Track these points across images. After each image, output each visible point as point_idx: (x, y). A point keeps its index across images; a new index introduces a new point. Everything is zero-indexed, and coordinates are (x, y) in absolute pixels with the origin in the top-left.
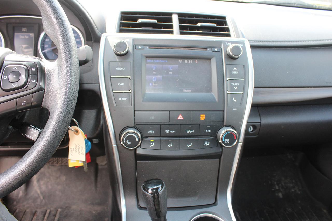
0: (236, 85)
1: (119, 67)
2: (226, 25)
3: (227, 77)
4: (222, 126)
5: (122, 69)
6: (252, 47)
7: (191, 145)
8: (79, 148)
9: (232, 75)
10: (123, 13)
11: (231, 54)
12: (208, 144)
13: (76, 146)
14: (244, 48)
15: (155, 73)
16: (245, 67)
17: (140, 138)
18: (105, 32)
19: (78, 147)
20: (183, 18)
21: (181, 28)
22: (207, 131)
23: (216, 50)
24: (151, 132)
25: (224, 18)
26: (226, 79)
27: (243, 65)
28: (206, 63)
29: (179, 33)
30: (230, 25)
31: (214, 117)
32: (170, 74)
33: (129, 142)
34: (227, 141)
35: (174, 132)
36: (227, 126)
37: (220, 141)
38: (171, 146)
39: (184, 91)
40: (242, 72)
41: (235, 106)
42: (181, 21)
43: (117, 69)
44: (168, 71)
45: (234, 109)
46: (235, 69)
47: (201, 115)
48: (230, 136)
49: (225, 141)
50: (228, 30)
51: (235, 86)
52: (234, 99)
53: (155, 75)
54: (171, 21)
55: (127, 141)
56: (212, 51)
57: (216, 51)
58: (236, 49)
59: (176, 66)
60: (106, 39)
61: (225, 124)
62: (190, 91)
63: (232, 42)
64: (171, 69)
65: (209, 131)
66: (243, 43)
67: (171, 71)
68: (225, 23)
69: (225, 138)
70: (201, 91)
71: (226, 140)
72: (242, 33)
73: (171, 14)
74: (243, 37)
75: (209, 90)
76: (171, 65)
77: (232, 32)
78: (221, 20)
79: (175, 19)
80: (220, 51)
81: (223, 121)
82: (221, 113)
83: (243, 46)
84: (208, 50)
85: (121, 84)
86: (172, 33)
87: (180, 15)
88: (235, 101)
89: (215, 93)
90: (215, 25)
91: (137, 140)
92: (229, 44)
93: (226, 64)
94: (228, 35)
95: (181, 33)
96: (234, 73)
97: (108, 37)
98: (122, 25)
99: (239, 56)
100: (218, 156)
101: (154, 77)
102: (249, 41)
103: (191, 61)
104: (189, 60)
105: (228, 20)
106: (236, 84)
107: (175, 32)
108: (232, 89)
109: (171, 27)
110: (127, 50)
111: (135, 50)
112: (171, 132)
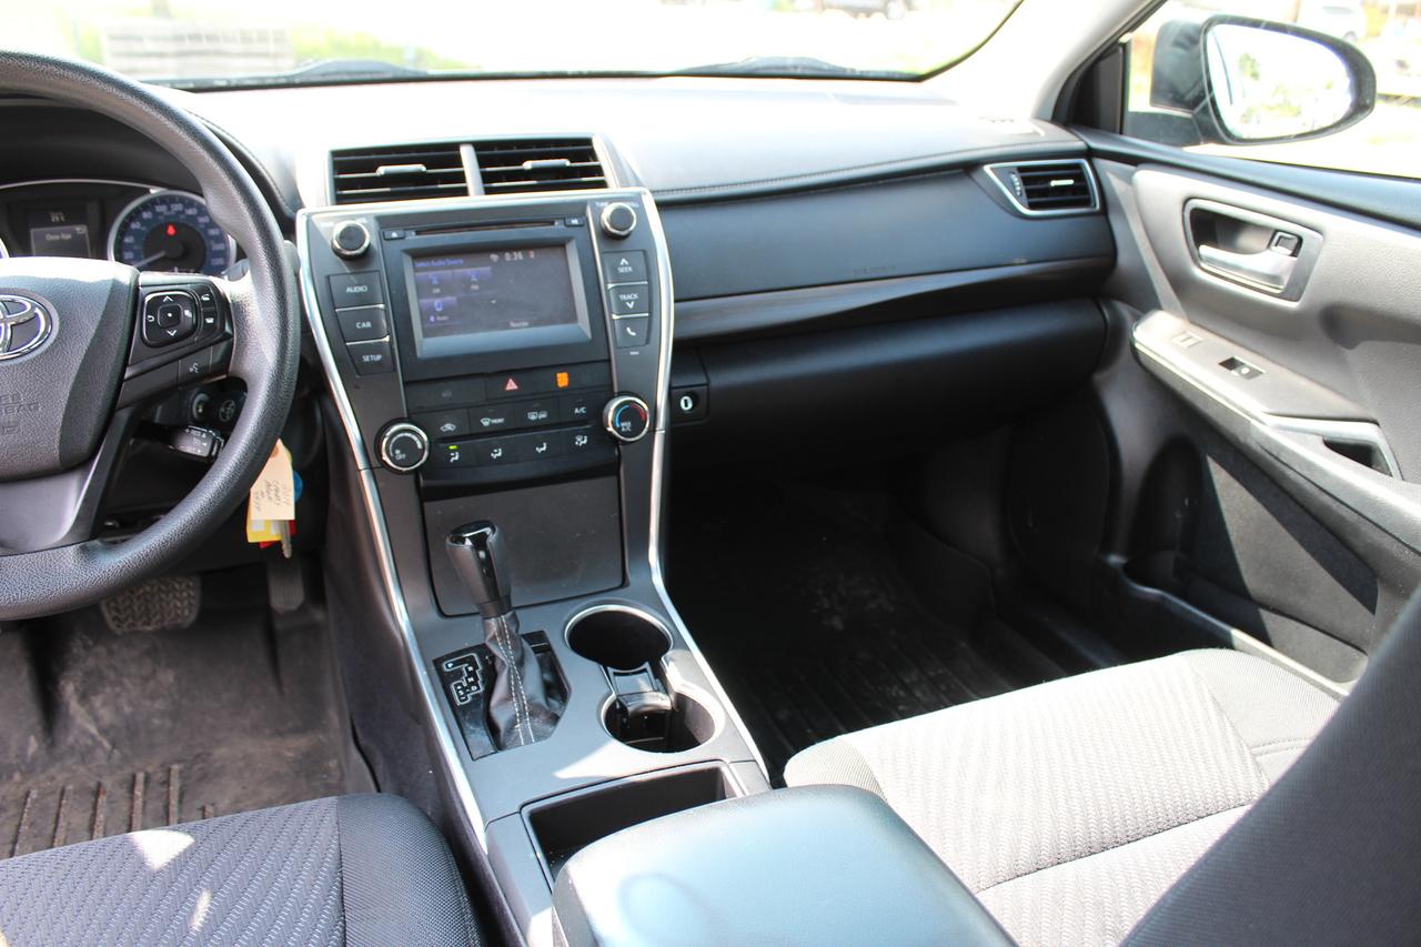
0: (630, 299)
1: (353, 285)
2: (595, 159)
3: (606, 283)
4: (612, 397)
5: (361, 289)
6: (663, 206)
7: (544, 448)
8: (277, 491)
9: (618, 277)
10: (335, 154)
11: (608, 225)
12: (585, 442)
13: (269, 485)
14: (641, 211)
15: (437, 291)
16: (648, 256)
17: (427, 445)
18: (301, 206)
19: (273, 488)
20: (490, 152)
21: (487, 178)
22: (577, 411)
23: (575, 222)
24: (449, 427)
25: (588, 142)
26: (606, 287)
27: (644, 251)
28: (554, 255)
29: (482, 191)
30: (603, 159)
31: (589, 377)
32: (475, 291)
33: (402, 453)
34: (626, 426)
35: (500, 420)
36: (621, 394)
37: (610, 429)
38: (500, 454)
39: (513, 324)
40: (642, 268)
41: (634, 347)
42: (483, 162)
43: (349, 290)
44: (467, 282)
45: (633, 353)
46: (624, 261)
47: (559, 375)
48: (630, 413)
49: (620, 428)
50: (598, 171)
51: (630, 301)
52: (629, 329)
53: (438, 296)
54: (460, 164)
55: (398, 452)
56: (565, 224)
57: (575, 226)
58: (621, 217)
59: (487, 269)
60: (309, 223)
61: (616, 390)
62: (525, 324)
63: (611, 200)
64: (474, 279)
65: (582, 410)
66: (637, 198)
67: (474, 283)
68: (591, 155)
69: (621, 420)
70: (551, 321)
71: (623, 424)
72: (635, 175)
73: (455, 146)
74: (639, 184)
75: (571, 316)
76: (473, 269)
77: (609, 175)
78: (580, 149)
79: (468, 156)
80: (584, 225)
81: (612, 385)
82: (605, 365)
83: (636, 205)
84: (556, 223)
85: (364, 325)
86: (464, 192)
87: (480, 146)
88: (634, 334)
89: (583, 326)
90: (567, 163)
91: (420, 446)
92: (603, 204)
93: (601, 253)
94: (603, 185)
95: (489, 191)
96: (621, 270)
97: (314, 218)
98: (339, 185)
99: (631, 228)
100: (611, 469)
101: (437, 302)
102: (653, 192)
103: (519, 256)
104: (515, 253)
105: (598, 147)
106: (630, 297)
107: (471, 190)
108: (623, 309)
109: (461, 177)
110: (366, 245)
111: (384, 242)
112: (495, 421)
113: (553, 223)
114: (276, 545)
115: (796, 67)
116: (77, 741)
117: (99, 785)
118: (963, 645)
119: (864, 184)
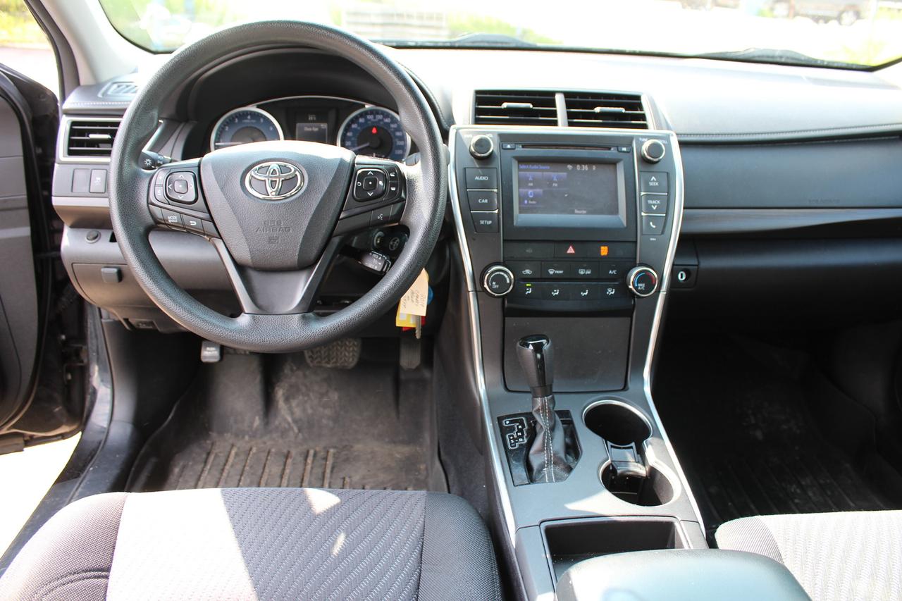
0: (655, 204)
1: (480, 176)
2: (642, 109)
3: (640, 191)
4: (635, 266)
5: (484, 178)
6: (683, 144)
7: (586, 294)
8: (417, 297)
9: (648, 188)
10: (477, 92)
11: (646, 154)
12: (613, 293)
13: (413, 293)
14: (669, 146)
15: (531, 184)
16: (669, 177)
17: (513, 281)
18: (453, 123)
19: (415, 295)
20: (574, 99)
21: (570, 116)
22: (610, 272)
23: (624, 149)
24: (528, 272)
25: (638, 98)
26: (640, 194)
27: (667, 173)
28: (608, 169)
29: (567, 123)
30: (647, 110)
31: (621, 252)
32: (555, 187)
33: (496, 284)
34: (642, 286)
35: (561, 272)
36: (641, 265)
37: (631, 287)
38: (557, 293)
39: (576, 211)
40: (665, 183)
41: (654, 235)
42: (569, 105)
43: (477, 178)
44: (551, 181)
45: (652, 239)
46: (653, 178)
47: (602, 248)
48: (645, 278)
49: (638, 287)
50: (643, 117)
51: (654, 205)
52: (651, 223)
53: (531, 188)
54: (554, 105)
55: (494, 283)
56: (618, 150)
57: (624, 152)
58: (655, 149)
59: (564, 174)
60: (457, 134)
61: (638, 262)
62: (585, 212)
63: (649, 137)
64: (555, 180)
65: (614, 272)
66: (667, 138)
67: (556, 182)
68: (639, 106)
69: (638, 282)
70: (601, 212)
71: (640, 285)
72: (667, 123)
73: (552, 94)
74: (669, 128)
75: (614, 210)
76: (556, 174)
77: (650, 121)
78: (633, 102)
79: (560, 101)
80: (630, 152)
81: (636, 258)
82: (633, 245)
83: (666, 142)
84: (612, 149)
85: (483, 201)
86: (555, 123)
87: (567, 95)
88: (654, 227)
89: (622, 217)
90: (623, 110)
91: (508, 281)
92: (644, 140)
93: (639, 171)
94: (645, 127)
95: (571, 124)
96: (651, 184)
97: (460, 131)
98: (478, 112)
99: (661, 157)
100: (628, 313)
101: (530, 191)
102: (677, 134)
103: (585, 168)
104: (583, 166)
105: (644, 101)
106: (654, 202)
107: (560, 122)
108: (649, 209)
109: (554, 114)
110: (490, 151)
111: (502, 150)
112: (557, 272)
113: (609, 149)
114: (412, 330)
115: (781, 57)
116: (280, 424)
117: (289, 452)
118: (848, 465)
119: (824, 142)
